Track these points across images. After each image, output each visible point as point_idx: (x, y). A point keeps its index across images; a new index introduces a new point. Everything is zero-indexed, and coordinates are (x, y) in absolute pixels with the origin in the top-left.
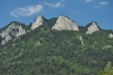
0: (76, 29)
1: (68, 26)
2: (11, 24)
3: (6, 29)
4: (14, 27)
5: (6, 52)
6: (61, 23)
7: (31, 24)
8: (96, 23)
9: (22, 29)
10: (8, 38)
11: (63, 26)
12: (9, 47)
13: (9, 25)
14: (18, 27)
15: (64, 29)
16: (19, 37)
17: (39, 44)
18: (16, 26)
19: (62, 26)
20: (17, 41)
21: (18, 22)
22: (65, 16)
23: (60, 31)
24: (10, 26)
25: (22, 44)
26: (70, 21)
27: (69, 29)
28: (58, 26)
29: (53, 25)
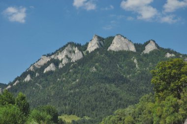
0: (133, 49)
1: (124, 45)
2: (67, 45)
3: (62, 51)
4: (70, 49)
5: (64, 79)
6: (117, 44)
7: (87, 44)
8: (154, 41)
9: (78, 51)
10: (65, 61)
11: (120, 46)
12: (67, 74)
13: (65, 47)
14: (74, 49)
15: (121, 49)
16: (76, 62)
18: (72, 47)
19: (118, 46)
20: (74, 67)
21: (73, 43)
22: (121, 36)
23: (117, 52)
24: (66, 48)
25: (79, 69)
26: (126, 41)
27: (126, 49)
28: (115, 46)
29: (110, 45)
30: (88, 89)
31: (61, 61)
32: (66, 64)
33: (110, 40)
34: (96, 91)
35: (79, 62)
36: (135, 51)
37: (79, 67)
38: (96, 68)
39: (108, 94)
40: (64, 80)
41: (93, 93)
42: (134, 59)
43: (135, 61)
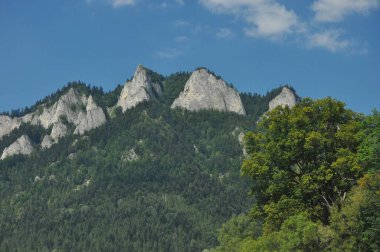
0: (236, 106)
1: (215, 97)
2: (65, 90)
3: (52, 104)
4: (75, 100)
5: (53, 176)
6: (197, 91)
7: (119, 89)
8: (292, 90)
9: (95, 106)
10: (57, 132)
11: (203, 99)
12: (62, 164)
13: (60, 93)
14: (84, 99)
15: (206, 106)
16: (86, 133)
17: (133, 156)
18: (78, 96)
19: (199, 99)
20: (80, 146)
21: (83, 85)
22: (209, 72)
24: (64, 97)
25: (92, 154)
26: (221, 86)
27: (219, 106)
28: (190, 99)
29: (177, 96)
30: (112, 206)
31: (49, 131)
32: (61, 140)
33: (179, 81)
34: (134, 211)
35: (95, 135)
36: (242, 112)
37: (95, 149)
38: (137, 152)
39: (163, 221)
40: (52, 182)
41: (125, 216)
42: (238, 133)
43: (241, 138)
